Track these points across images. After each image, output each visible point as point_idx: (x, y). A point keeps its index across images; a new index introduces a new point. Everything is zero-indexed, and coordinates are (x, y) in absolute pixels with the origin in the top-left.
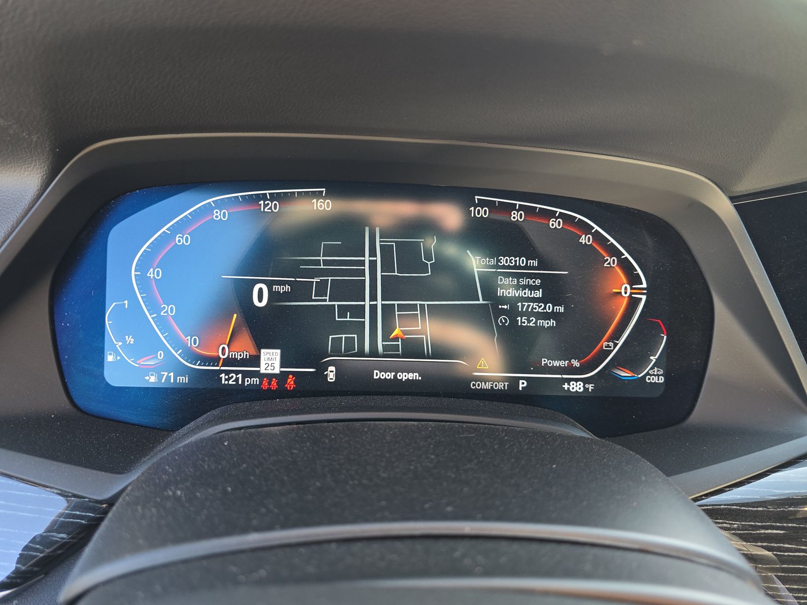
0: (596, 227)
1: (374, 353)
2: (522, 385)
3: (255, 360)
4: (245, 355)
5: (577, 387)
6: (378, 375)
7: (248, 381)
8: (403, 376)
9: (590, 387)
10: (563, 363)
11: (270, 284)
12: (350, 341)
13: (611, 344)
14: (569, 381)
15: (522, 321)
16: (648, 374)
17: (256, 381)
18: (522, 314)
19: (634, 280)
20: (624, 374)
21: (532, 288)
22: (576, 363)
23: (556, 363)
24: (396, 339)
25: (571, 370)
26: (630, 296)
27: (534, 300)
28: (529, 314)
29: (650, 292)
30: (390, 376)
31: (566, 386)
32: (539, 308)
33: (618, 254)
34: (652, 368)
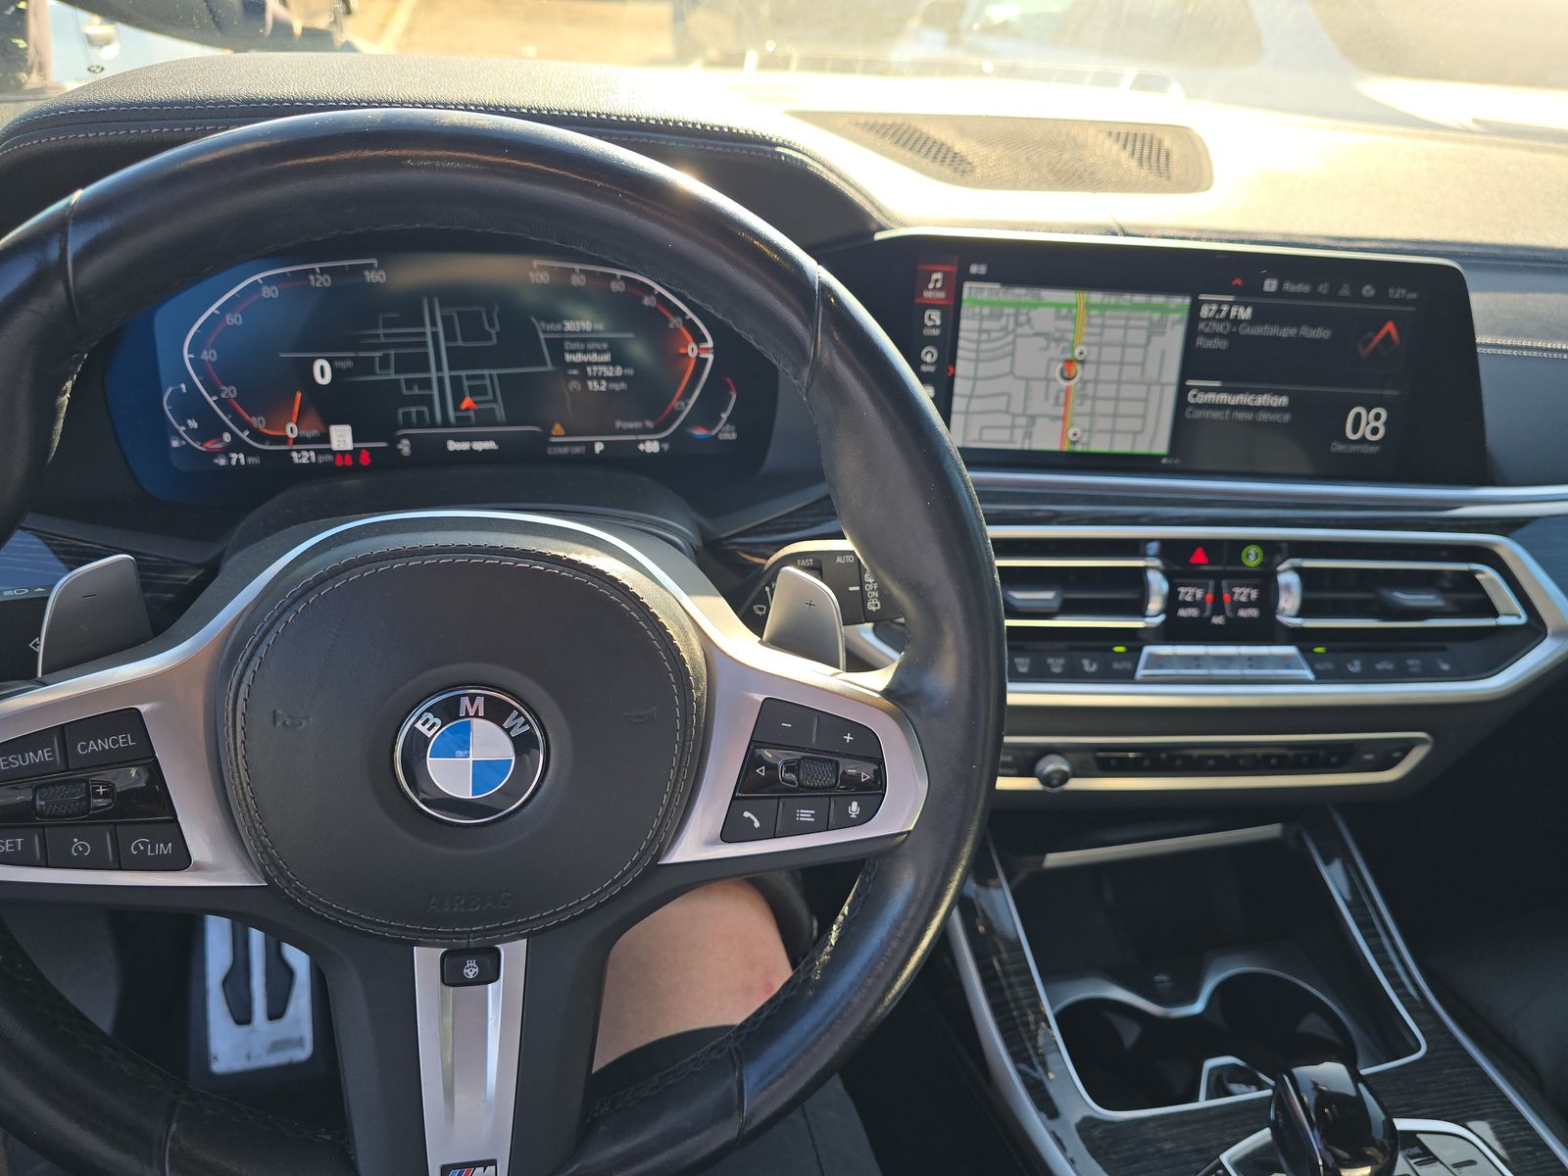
0: (658, 289)
1: (446, 423)
2: (599, 447)
3: (326, 438)
4: (315, 432)
5: (651, 447)
6: (452, 446)
7: (321, 459)
8: (479, 446)
9: (666, 446)
10: (637, 425)
11: (330, 361)
12: (420, 414)
13: (682, 404)
14: (644, 441)
15: (593, 385)
16: (720, 431)
17: (329, 458)
18: (592, 378)
19: (699, 339)
20: (699, 432)
21: (599, 352)
22: (649, 424)
23: (631, 425)
24: (467, 409)
25: (645, 431)
26: (697, 356)
27: (602, 364)
28: (599, 378)
29: (716, 350)
30: (464, 446)
31: (641, 447)
32: (609, 372)
33: (683, 314)
34: (724, 425)
